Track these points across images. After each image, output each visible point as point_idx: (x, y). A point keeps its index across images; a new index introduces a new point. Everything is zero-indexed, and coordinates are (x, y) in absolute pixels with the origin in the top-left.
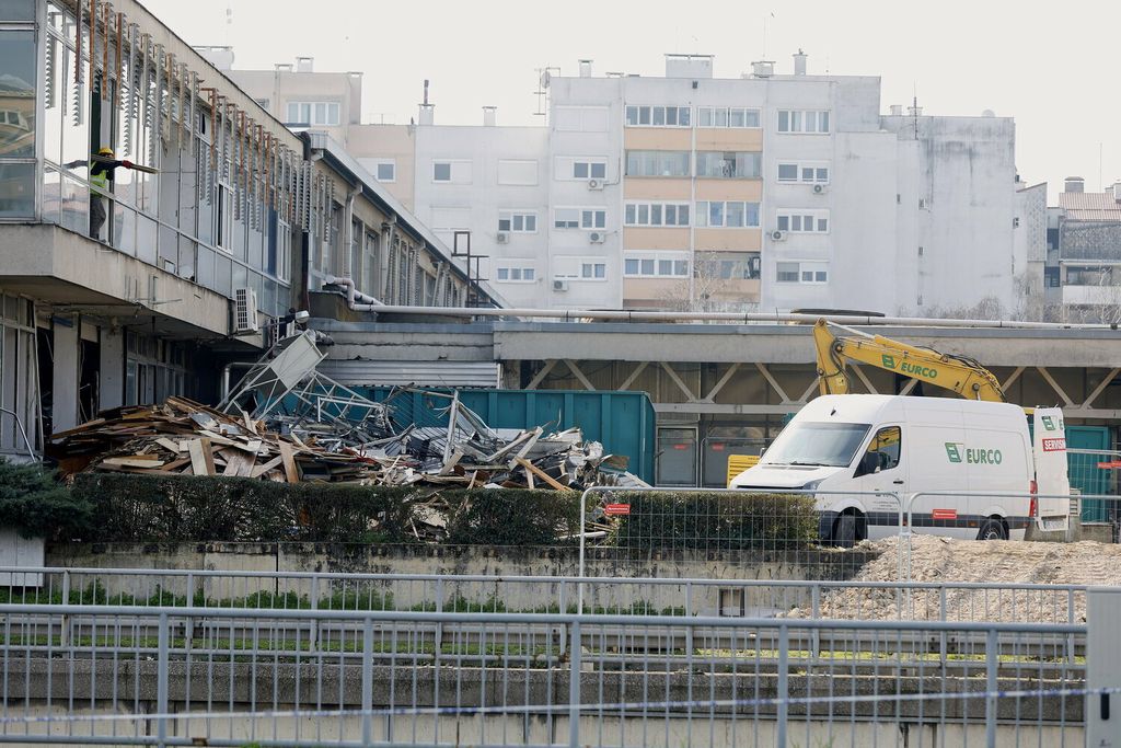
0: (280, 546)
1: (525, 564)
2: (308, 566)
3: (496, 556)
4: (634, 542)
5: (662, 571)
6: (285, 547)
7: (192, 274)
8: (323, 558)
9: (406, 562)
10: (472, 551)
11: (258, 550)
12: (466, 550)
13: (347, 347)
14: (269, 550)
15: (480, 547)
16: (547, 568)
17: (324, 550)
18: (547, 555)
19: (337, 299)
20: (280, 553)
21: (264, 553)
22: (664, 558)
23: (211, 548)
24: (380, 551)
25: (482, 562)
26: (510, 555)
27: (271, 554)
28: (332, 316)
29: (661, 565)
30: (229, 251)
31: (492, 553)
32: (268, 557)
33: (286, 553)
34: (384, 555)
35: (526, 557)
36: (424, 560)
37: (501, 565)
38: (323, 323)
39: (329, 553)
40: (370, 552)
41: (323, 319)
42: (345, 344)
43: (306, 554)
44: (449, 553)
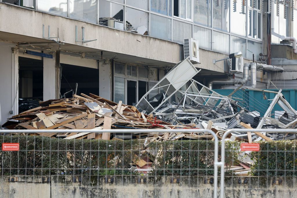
0: (52, 178)
1: (196, 187)
2: (68, 190)
3: (178, 182)
4: (263, 173)
5: (279, 191)
6: (55, 178)
7: (145, 30)
8: (76, 185)
9: (125, 187)
10: (163, 179)
11: (40, 180)
12: (160, 179)
13: (292, 73)
14: (46, 180)
15: (168, 177)
16: (209, 190)
17: (77, 180)
18: (208, 181)
19: (287, 48)
20: (53, 182)
21: (43, 182)
22: (280, 183)
23: (13, 179)
24: (109, 180)
25: (170, 187)
26: (186, 182)
27: (48, 182)
28: (285, 57)
29: (279, 188)
30: (188, 19)
31: (175, 180)
32: (46, 184)
33: (55, 182)
34: (112, 182)
35: (196, 183)
36: (135, 186)
37: (181, 188)
38: (279, 61)
39: (80, 182)
40: (104, 181)
41: (279, 59)
42: (291, 71)
43: (68, 183)
44: (150, 181)
